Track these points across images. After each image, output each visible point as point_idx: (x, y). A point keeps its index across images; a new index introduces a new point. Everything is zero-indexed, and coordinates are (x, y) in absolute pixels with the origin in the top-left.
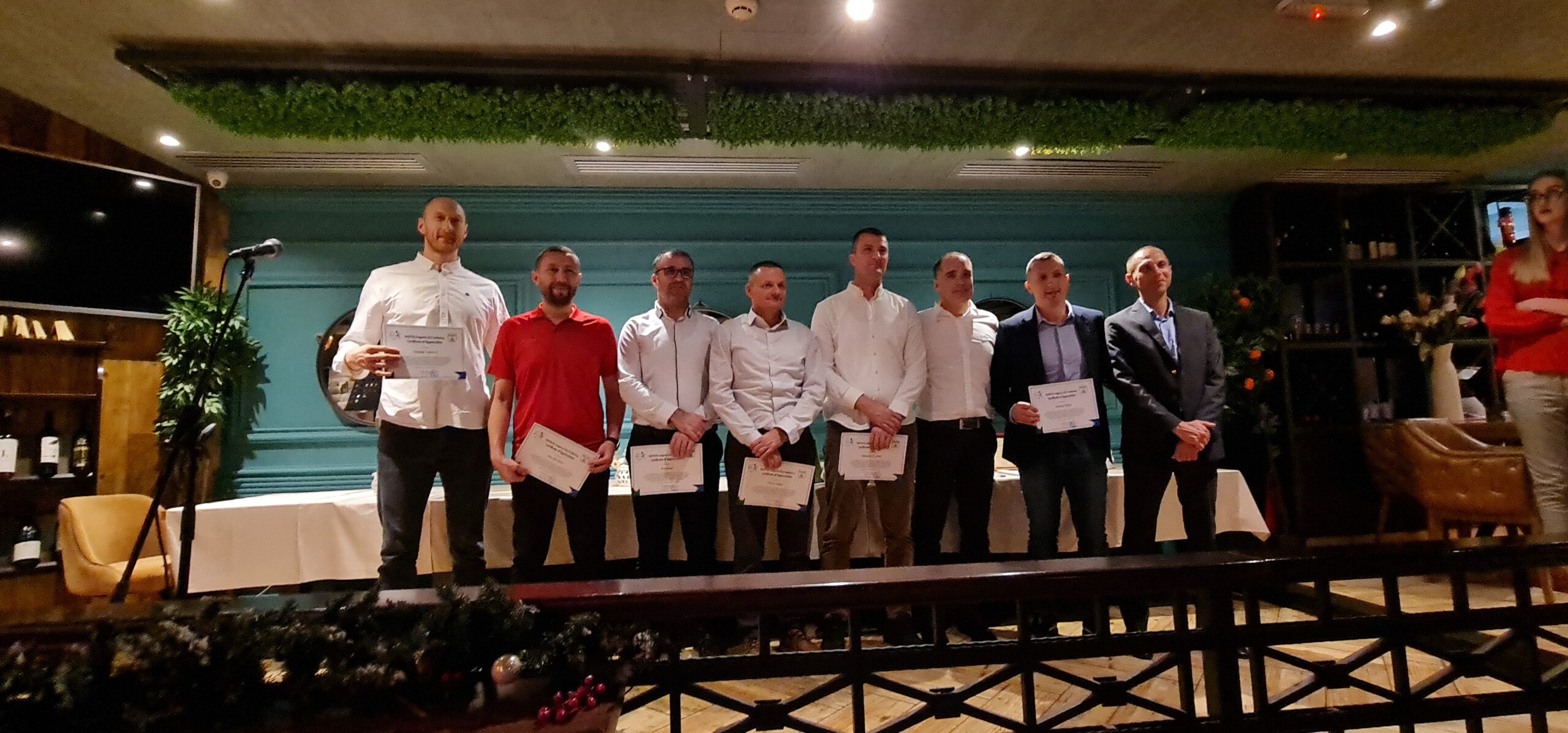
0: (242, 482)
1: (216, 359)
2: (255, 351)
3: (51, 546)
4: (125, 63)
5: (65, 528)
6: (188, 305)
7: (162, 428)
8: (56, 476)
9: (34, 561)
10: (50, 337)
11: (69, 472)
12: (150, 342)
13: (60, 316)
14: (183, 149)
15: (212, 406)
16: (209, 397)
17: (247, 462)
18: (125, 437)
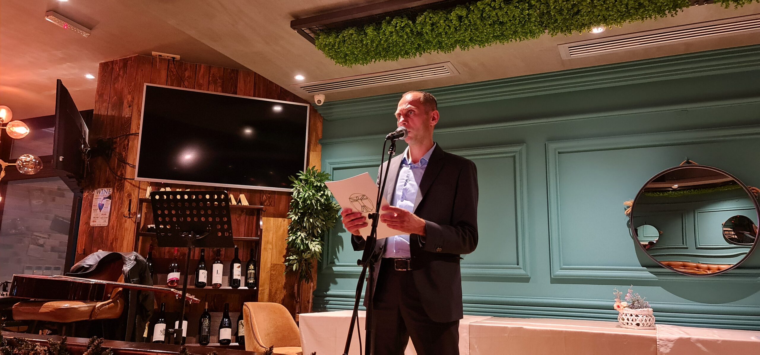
0: (328, 301)
1: (318, 216)
2: (338, 211)
3: (235, 333)
4: (294, 29)
5: (247, 321)
6: (303, 182)
7: (289, 260)
8: (240, 288)
9: (229, 341)
10: (238, 204)
11: (245, 286)
12: (282, 206)
13: (241, 191)
14: (306, 81)
15: (315, 247)
16: (314, 241)
17: (332, 286)
18: (269, 265)
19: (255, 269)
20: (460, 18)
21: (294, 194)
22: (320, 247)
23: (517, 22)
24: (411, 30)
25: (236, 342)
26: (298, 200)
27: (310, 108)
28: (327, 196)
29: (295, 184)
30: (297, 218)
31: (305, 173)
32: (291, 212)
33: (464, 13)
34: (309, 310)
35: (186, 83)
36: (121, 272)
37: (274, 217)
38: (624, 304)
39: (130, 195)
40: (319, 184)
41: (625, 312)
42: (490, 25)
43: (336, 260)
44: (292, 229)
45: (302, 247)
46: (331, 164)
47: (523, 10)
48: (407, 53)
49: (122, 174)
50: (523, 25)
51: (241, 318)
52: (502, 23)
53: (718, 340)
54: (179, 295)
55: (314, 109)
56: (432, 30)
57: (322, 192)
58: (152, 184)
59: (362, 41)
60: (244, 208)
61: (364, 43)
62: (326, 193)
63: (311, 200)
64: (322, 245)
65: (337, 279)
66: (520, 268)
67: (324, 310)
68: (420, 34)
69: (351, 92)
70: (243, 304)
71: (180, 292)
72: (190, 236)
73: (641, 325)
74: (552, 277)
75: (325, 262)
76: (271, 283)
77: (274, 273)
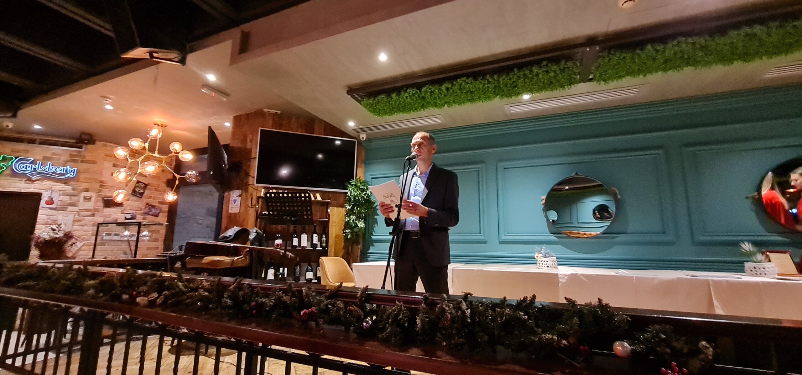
0: (370, 256)
1: (363, 206)
2: (374, 203)
3: (315, 274)
4: (349, 95)
5: (322, 268)
6: (354, 186)
7: (346, 232)
8: (317, 249)
9: (311, 280)
10: (315, 199)
11: (321, 247)
12: (341, 200)
13: (317, 192)
14: (355, 126)
15: (361, 224)
16: (360, 221)
17: (371, 247)
18: (334, 236)
19: (326, 238)
20: (447, 89)
21: (348, 193)
22: (364, 225)
23: (481, 91)
24: (419, 96)
25: (316, 280)
26: (351, 197)
27: (358, 143)
28: (368, 194)
29: (349, 187)
30: (350, 208)
31: (354, 181)
32: (347, 204)
33: (450, 86)
34: (358, 262)
35: (284, 128)
36: (248, 239)
37: (337, 207)
38: (541, 255)
39: (251, 195)
40: (363, 188)
41: (541, 260)
42: (465, 93)
43: (373, 232)
44: (347, 214)
45: (353, 225)
46: (370, 175)
47: (484, 84)
48: (416, 109)
49: (247, 182)
50: (485, 93)
51: (318, 266)
52: (472, 92)
53: (593, 275)
54: (282, 253)
55: (360, 143)
56: (431, 96)
57: (365, 192)
58: (265, 188)
59: (389, 102)
60: (319, 202)
61: (391, 103)
62: (367, 193)
63: (358, 197)
64: (365, 224)
65: (374, 243)
66: (482, 236)
67: (367, 261)
68: (424, 98)
69: (382, 132)
70: (319, 258)
71: (283, 251)
72: (288, 218)
73: (550, 267)
74: (500, 240)
75: (367, 233)
76: (336, 246)
77: (337, 240)
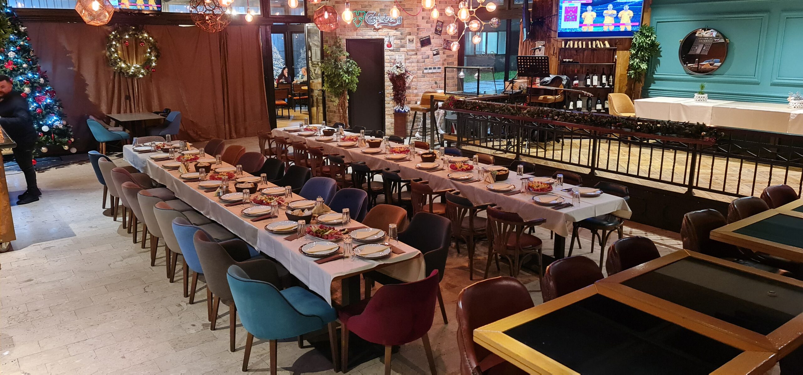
0: (651, 93)
1: (646, 50)
2: (658, 46)
3: (603, 106)
5: (610, 102)
6: (639, 33)
7: (630, 73)
8: (606, 87)
10: (604, 46)
11: (608, 86)
12: (627, 44)
13: (605, 40)
15: (644, 66)
16: (643, 63)
17: (652, 84)
18: (619, 75)
19: (612, 78)
21: (634, 40)
22: (647, 66)
25: (604, 110)
29: (635, 34)
30: (635, 52)
32: (632, 49)
34: (640, 98)
36: (561, 84)
37: (622, 50)
39: (553, 45)
40: (648, 34)
41: (791, 101)
43: (655, 72)
44: (632, 57)
45: (637, 67)
46: (656, 19)
49: (549, 35)
51: (607, 100)
54: (586, 94)
60: (608, 49)
62: (651, 39)
63: (643, 43)
65: (656, 81)
66: (755, 78)
67: (648, 97)
70: (608, 95)
73: (796, 107)
74: (771, 83)
75: (649, 73)
76: (620, 84)
77: (622, 79)
